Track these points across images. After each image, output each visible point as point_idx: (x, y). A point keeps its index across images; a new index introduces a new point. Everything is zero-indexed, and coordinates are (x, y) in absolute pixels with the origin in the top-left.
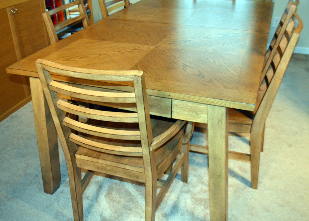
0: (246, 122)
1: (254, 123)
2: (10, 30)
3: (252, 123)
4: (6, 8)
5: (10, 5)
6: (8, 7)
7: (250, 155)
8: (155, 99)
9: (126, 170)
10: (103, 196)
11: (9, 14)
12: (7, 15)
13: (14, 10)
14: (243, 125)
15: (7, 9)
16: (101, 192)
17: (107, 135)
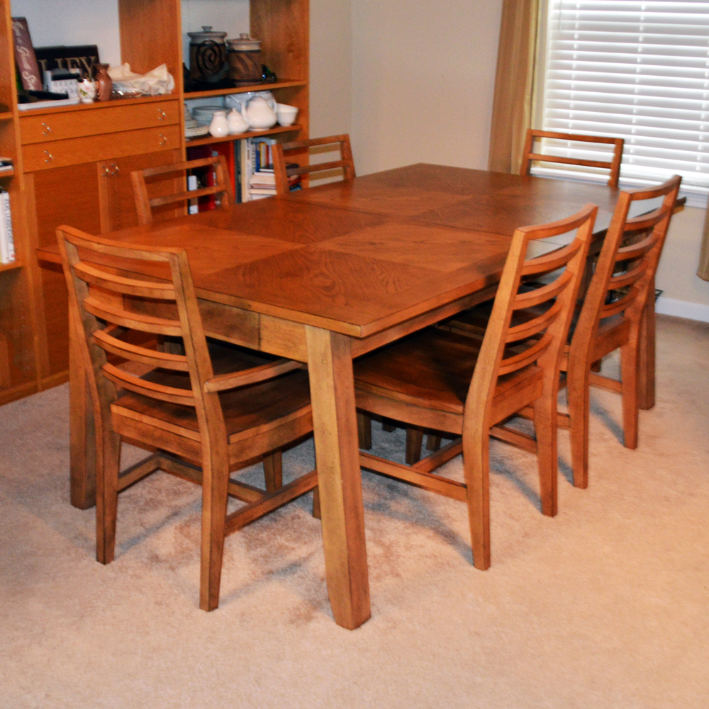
0: (450, 408)
1: (468, 411)
2: (98, 206)
3: (464, 410)
4: (94, 163)
5: (105, 158)
6: (100, 161)
7: (465, 486)
8: (238, 315)
9: (181, 438)
10: (173, 527)
11: (100, 175)
12: (96, 176)
13: (112, 168)
14: (448, 414)
15: (98, 163)
16: (171, 521)
17: (146, 358)
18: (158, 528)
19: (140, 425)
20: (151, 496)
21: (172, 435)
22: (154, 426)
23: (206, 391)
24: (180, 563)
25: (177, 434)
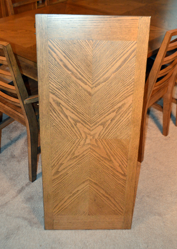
18: (16, 140)
19: (4, 108)
20: (15, 125)
21: (16, 115)
22: (9, 110)
23: (25, 103)
24: (22, 159)
25: (17, 115)
